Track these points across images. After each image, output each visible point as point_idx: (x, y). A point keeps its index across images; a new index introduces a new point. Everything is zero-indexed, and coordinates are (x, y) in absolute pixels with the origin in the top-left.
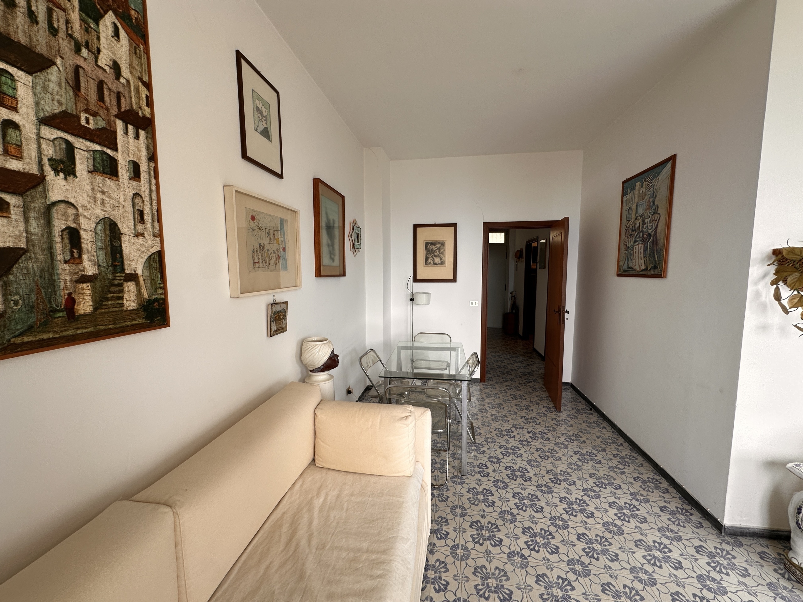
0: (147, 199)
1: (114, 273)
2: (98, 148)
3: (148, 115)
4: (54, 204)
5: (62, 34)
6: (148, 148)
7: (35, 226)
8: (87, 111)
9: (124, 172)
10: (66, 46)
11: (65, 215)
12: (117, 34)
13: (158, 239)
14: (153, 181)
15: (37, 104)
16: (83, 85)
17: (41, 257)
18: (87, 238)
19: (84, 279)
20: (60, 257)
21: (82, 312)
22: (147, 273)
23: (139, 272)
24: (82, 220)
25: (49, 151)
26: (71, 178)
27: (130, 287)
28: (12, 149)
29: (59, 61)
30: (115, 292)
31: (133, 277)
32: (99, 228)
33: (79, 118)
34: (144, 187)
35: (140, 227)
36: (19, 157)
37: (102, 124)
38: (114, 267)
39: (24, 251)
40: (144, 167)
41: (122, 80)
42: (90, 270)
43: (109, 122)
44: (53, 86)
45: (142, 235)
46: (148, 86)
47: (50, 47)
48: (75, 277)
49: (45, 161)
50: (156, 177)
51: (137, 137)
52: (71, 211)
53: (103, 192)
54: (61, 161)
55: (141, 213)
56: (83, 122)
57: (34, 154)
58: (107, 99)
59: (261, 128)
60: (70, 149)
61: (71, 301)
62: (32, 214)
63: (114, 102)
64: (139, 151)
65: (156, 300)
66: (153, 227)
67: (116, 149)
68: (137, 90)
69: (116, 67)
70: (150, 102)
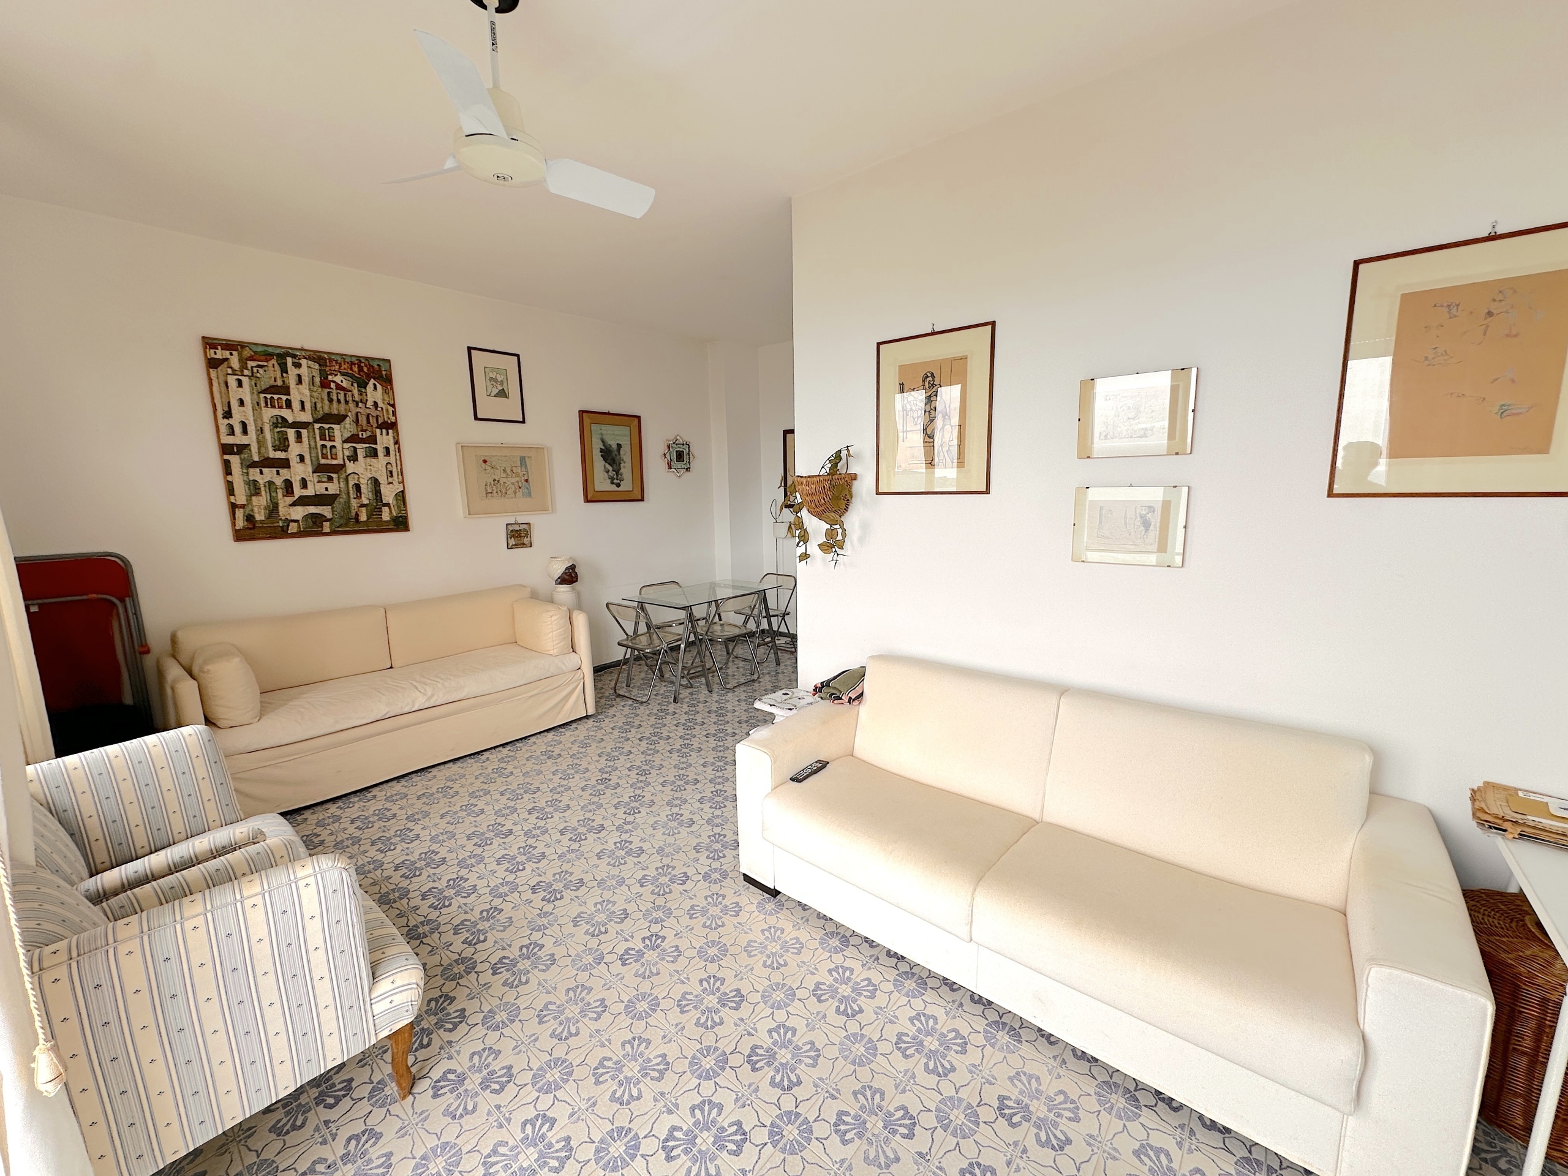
0: (394, 465)
1: (377, 503)
2: (368, 445)
3: (393, 421)
4: (349, 474)
5: (350, 402)
6: (394, 438)
7: (342, 485)
8: (362, 431)
9: (381, 452)
10: (352, 405)
11: (354, 478)
12: (375, 388)
13: (402, 485)
14: (398, 454)
15: (342, 435)
16: (360, 420)
17: (345, 497)
18: (364, 489)
19: (363, 506)
20: (352, 496)
21: (362, 520)
22: (395, 502)
23: (391, 502)
24: (361, 480)
25: (347, 453)
26: (356, 463)
27: (386, 509)
28: (334, 456)
29: (349, 414)
30: (377, 512)
31: (388, 505)
32: (369, 482)
33: (358, 435)
34: (392, 459)
35: (390, 480)
36: (336, 459)
37: (369, 434)
38: (377, 499)
39: (339, 495)
40: (392, 449)
41: (379, 409)
42: (366, 502)
43: (372, 432)
44: (348, 426)
45: (392, 483)
46: (393, 406)
47: (346, 410)
48: (359, 505)
49: (346, 458)
50: (399, 451)
51: (388, 434)
52: (356, 476)
53: (370, 465)
54: (352, 456)
55: (391, 472)
56: (361, 436)
57: (341, 456)
58: (371, 421)
59: (495, 391)
60: (355, 449)
61: (357, 515)
62: (341, 480)
63: (375, 421)
64: (389, 440)
65: (401, 516)
66: (398, 478)
67: (376, 444)
68: (387, 411)
69: (376, 404)
70: (394, 414)
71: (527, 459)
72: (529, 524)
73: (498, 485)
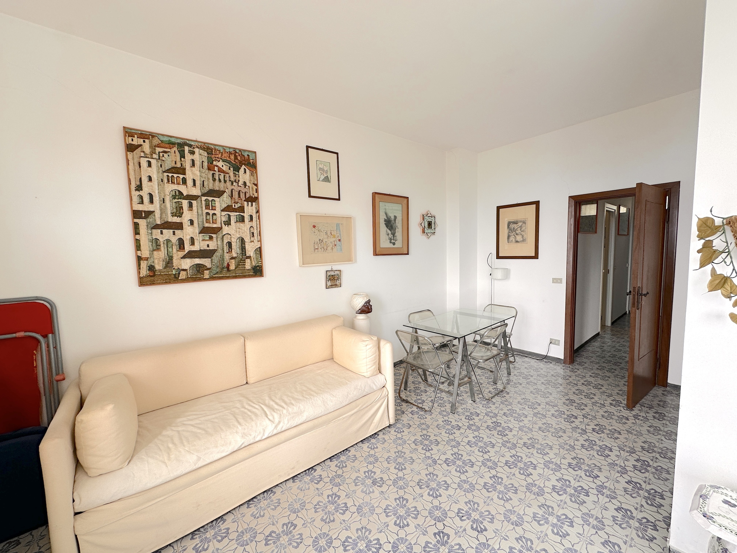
0: (255, 228)
1: (242, 256)
2: (238, 214)
3: (256, 196)
4: (224, 235)
5: (228, 181)
6: (256, 208)
7: (219, 243)
8: (234, 203)
9: (247, 219)
10: (229, 184)
11: (227, 238)
12: (245, 172)
13: (259, 243)
15: (221, 206)
16: (233, 195)
17: (221, 252)
18: (233, 244)
19: (233, 258)
20: (225, 251)
21: (231, 269)
22: (254, 256)
23: (252, 255)
24: (232, 239)
25: (224, 219)
26: (229, 226)
27: (248, 261)
28: (214, 221)
29: (227, 190)
30: (242, 263)
31: (249, 257)
32: (238, 240)
33: (232, 206)
34: (254, 224)
35: (252, 239)
36: (216, 223)
37: (239, 205)
38: (242, 254)
39: (217, 250)
40: (254, 216)
41: (247, 187)
42: (235, 255)
43: (242, 204)
44: (225, 199)
45: (253, 241)
46: (256, 185)
47: (224, 187)
48: (230, 258)
49: (223, 223)
50: (259, 219)
51: (252, 205)
52: (229, 236)
53: (239, 228)
54: (227, 221)
55: (253, 233)
57: (220, 221)
58: (241, 196)
59: (323, 177)
60: (229, 216)
61: (228, 265)
62: (219, 239)
63: (244, 196)
64: (253, 210)
65: (258, 266)
66: (258, 238)
67: (244, 213)
68: (253, 188)
69: (245, 184)
70: (257, 191)
71: (340, 225)
72: (340, 271)
73: (322, 243)
